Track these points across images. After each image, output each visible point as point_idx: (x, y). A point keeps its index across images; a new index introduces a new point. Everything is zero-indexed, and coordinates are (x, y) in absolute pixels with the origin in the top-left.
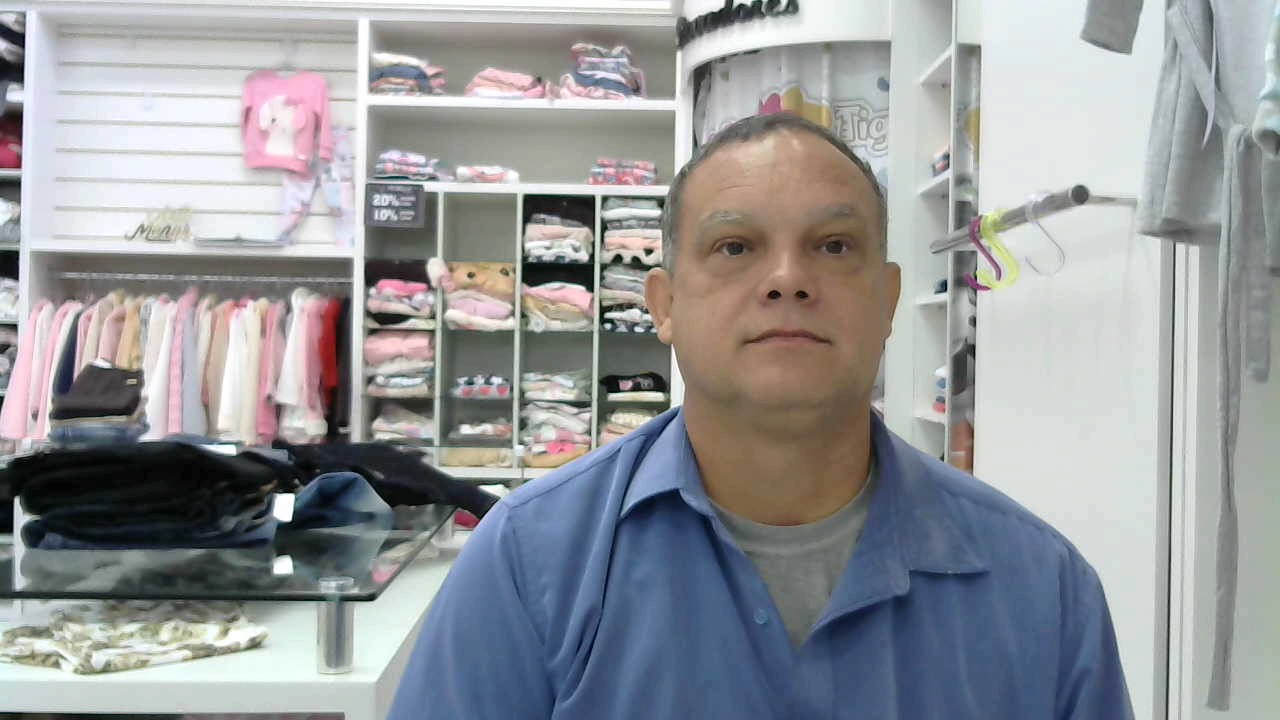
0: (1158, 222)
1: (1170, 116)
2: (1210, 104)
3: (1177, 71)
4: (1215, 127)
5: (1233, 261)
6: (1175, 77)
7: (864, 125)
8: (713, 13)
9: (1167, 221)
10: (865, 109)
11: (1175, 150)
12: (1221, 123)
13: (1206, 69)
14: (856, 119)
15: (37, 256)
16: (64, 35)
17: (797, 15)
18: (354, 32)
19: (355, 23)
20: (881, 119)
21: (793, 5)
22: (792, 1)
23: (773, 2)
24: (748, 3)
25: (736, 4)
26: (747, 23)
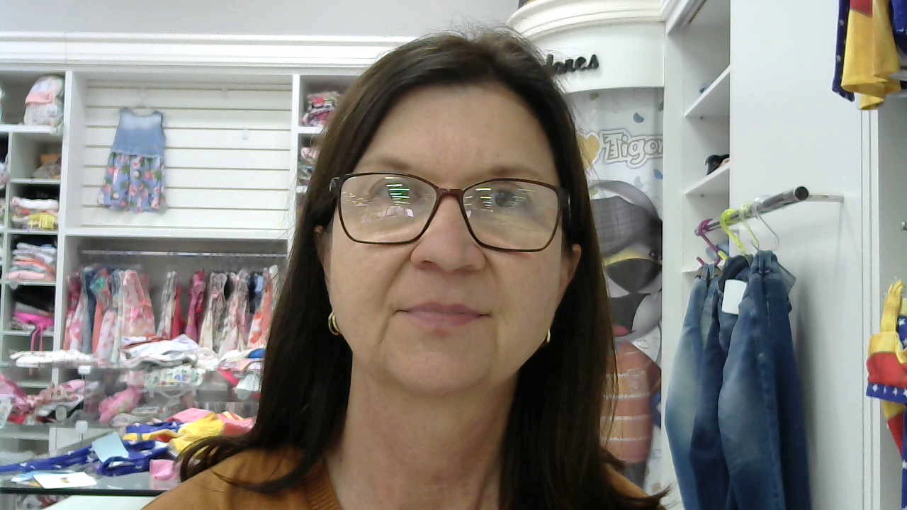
7: (625, 147)
10: (627, 137)
14: (620, 142)
15: (70, 239)
16: (90, 87)
17: (597, 70)
18: (290, 84)
19: (291, 77)
20: (636, 143)
21: (594, 63)
22: (594, 59)
23: (581, 60)
24: (564, 62)
25: (555, 61)
26: (563, 75)
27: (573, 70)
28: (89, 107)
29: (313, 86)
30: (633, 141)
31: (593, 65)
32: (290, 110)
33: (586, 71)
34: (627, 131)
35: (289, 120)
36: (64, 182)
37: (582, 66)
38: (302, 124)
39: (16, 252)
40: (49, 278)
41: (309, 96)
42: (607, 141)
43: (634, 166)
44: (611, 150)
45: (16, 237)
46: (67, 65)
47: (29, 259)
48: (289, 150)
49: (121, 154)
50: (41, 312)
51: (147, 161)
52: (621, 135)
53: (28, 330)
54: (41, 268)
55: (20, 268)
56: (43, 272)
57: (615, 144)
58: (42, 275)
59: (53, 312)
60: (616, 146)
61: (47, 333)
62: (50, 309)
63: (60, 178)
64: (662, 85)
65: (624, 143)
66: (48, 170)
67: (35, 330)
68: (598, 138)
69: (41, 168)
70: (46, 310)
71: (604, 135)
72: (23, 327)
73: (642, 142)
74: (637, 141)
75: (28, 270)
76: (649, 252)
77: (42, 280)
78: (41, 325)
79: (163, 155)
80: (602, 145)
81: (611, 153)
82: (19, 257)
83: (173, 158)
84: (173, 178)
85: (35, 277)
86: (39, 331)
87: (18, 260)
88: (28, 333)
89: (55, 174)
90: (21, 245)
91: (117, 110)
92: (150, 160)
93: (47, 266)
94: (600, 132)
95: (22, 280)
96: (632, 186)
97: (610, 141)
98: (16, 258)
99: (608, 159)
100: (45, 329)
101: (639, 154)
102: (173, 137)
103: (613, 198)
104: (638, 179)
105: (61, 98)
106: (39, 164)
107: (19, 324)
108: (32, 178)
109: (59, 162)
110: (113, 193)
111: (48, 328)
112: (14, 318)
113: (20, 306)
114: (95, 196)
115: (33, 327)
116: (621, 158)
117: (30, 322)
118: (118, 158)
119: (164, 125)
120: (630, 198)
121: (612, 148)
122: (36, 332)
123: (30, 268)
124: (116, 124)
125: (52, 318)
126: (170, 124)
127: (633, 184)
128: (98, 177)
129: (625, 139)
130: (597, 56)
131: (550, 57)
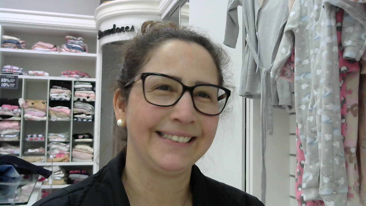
0: (244, 93)
1: (247, 65)
2: (257, 62)
3: (248, 53)
4: (259, 69)
5: (264, 104)
6: (248, 55)
8: (109, 30)
9: (246, 93)
11: (248, 74)
12: (260, 68)
13: (256, 54)
17: (134, 32)
22: (133, 28)
23: (127, 28)
24: (120, 28)
25: (116, 28)
26: (120, 33)
27: (124, 31)
31: (132, 30)
33: (129, 32)
37: (128, 30)
38: (2, 47)
130: (134, 26)
131: (114, 26)
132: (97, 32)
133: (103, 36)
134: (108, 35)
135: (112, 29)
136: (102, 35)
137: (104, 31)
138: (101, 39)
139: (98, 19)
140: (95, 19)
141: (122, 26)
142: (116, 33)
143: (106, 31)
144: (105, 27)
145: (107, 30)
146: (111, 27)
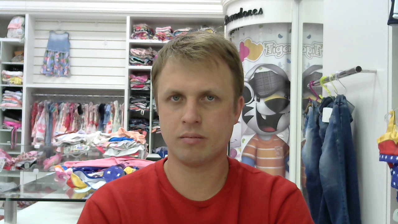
7: (274, 49)
10: (275, 45)
14: (272, 47)
15: (29, 89)
16: (36, 21)
17: (262, 15)
18: (125, 20)
19: (126, 17)
20: (279, 47)
21: (261, 11)
22: (261, 10)
23: (255, 10)
24: (248, 11)
25: (243, 11)
26: (247, 17)
27: (252, 15)
28: (36, 30)
29: (135, 21)
30: (278, 46)
31: (260, 13)
32: (125, 32)
33: (257, 15)
34: (275, 42)
35: (125, 36)
36: (25, 63)
37: (256, 13)
38: (131, 38)
39: (4, 94)
40: (19, 106)
41: (134, 26)
42: (266, 46)
43: (279, 57)
44: (268, 50)
45: (4, 88)
46: (26, 11)
47: (10, 97)
48: (125, 50)
49: (50, 51)
50: (16, 121)
51: (62, 55)
52: (272, 44)
53: (10, 129)
54: (16, 102)
55: (6, 102)
56: (16, 103)
57: (270, 47)
58: (16, 105)
59: (21, 121)
60: (270, 49)
61: (19, 130)
62: (20, 120)
63: (23, 62)
64: (291, 22)
65: (274, 47)
66: (18, 58)
67: (13, 129)
68: (262, 45)
69: (15, 57)
70: (18, 120)
71: (265, 44)
72: (8, 127)
73: (282, 47)
74: (280, 46)
75: (10, 102)
76: (284, 95)
77: (16, 107)
78: (16, 127)
79: (69, 51)
80: (264, 48)
81: (268, 52)
82: (5, 97)
83: (74, 53)
84: (74, 62)
85: (13, 106)
86: (15, 130)
87: (5, 98)
88: (10, 130)
89: (22, 60)
90: (7, 92)
91: (49, 32)
92: (63, 54)
93: (18, 101)
94: (263, 43)
95: (8, 107)
96: (277, 66)
97: (268, 46)
98: (4, 97)
99: (267, 54)
100: (17, 128)
101: (280, 52)
102: (74, 44)
103: (269, 71)
104: (280, 63)
105: (24, 26)
106: (14, 55)
107: (6, 126)
108: (11, 61)
109: (23, 54)
110: (47, 68)
111: (19, 128)
112: (4, 124)
113: (6, 118)
114: (39, 70)
115: (12, 128)
116: (272, 54)
117: (11, 126)
118: (49, 53)
119: (69, 38)
120: (276, 72)
121: (269, 49)
122: (13, 130)
123: (10, 101)
124: (48, 37)
125: (21, 123)
126: (72, 38)
127: (278, 65)
128: (40, 61)
129: (274, 45)
130: (262, 9)
131: (241, 9)
132: (224, 17)
133: (230, 22)
134: (235, 20)
135: (239, 13)
136: (228, 20)
137: (231, 16)
138: (228, 24)
139: (225, 3)
140: (222, 4)
141: (249, 10)
142: (244, 18)
143: (232, 15)
144: (231, 12)
145: (234, 15)
146: (238, 11)
